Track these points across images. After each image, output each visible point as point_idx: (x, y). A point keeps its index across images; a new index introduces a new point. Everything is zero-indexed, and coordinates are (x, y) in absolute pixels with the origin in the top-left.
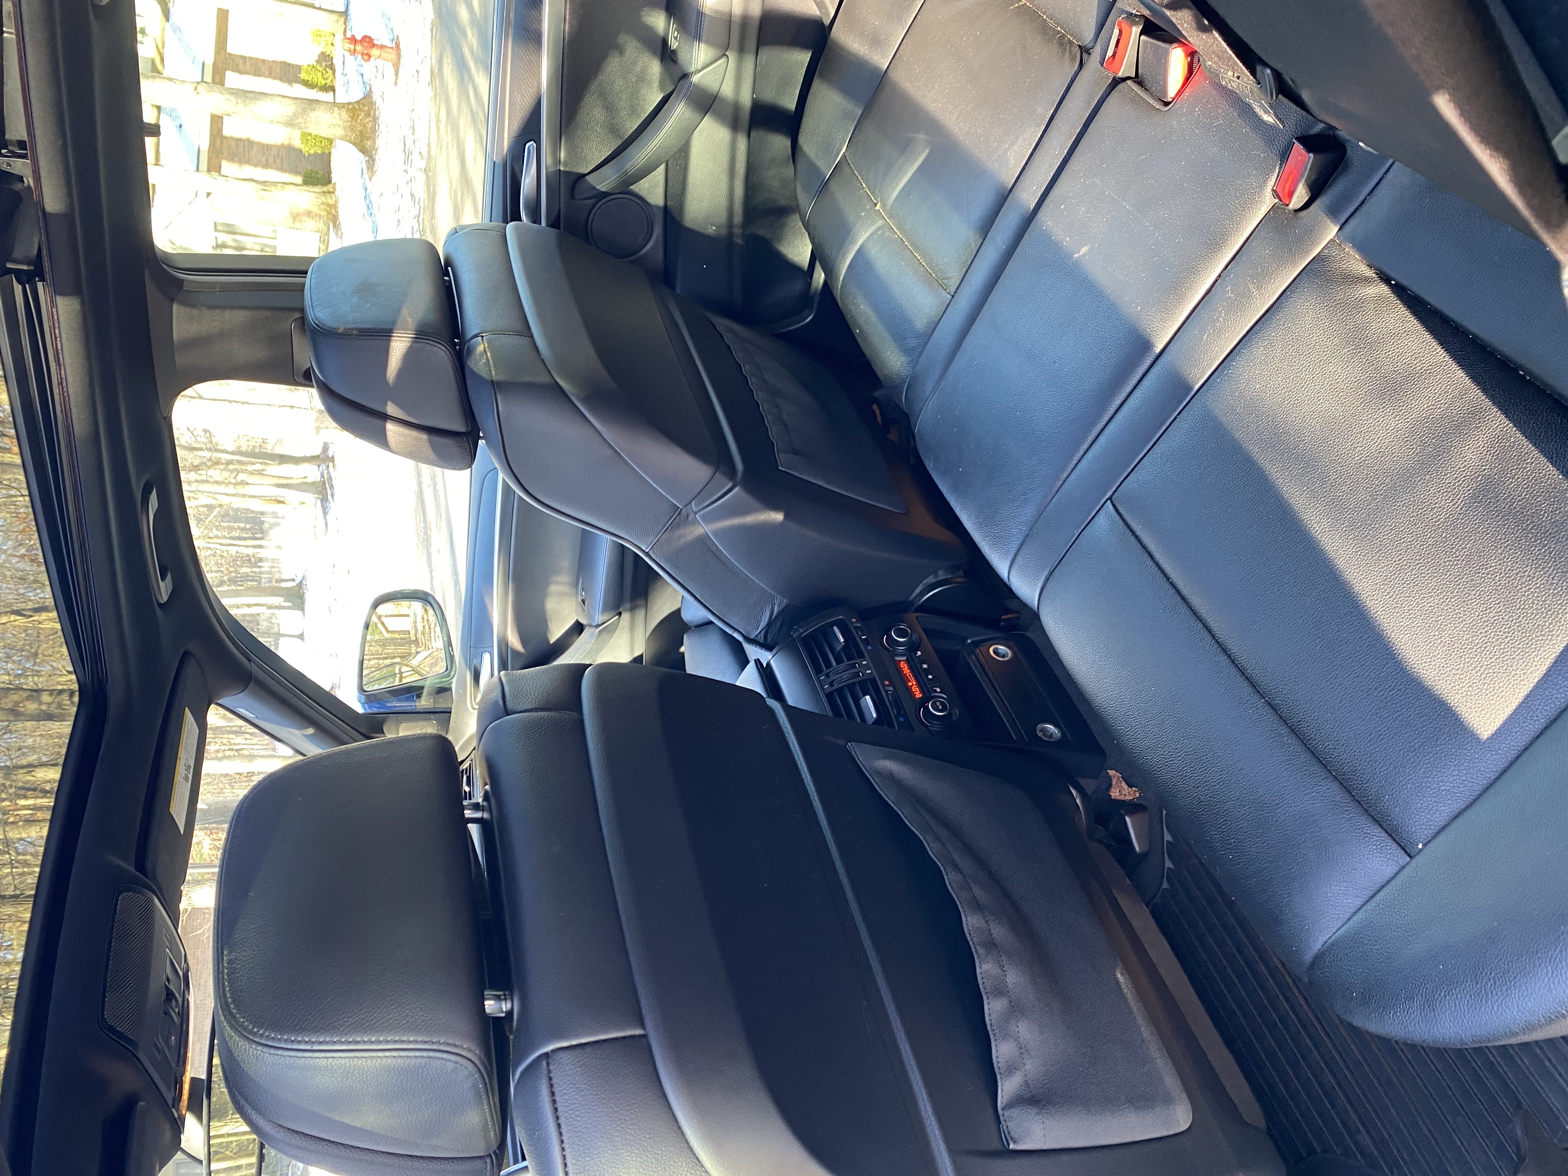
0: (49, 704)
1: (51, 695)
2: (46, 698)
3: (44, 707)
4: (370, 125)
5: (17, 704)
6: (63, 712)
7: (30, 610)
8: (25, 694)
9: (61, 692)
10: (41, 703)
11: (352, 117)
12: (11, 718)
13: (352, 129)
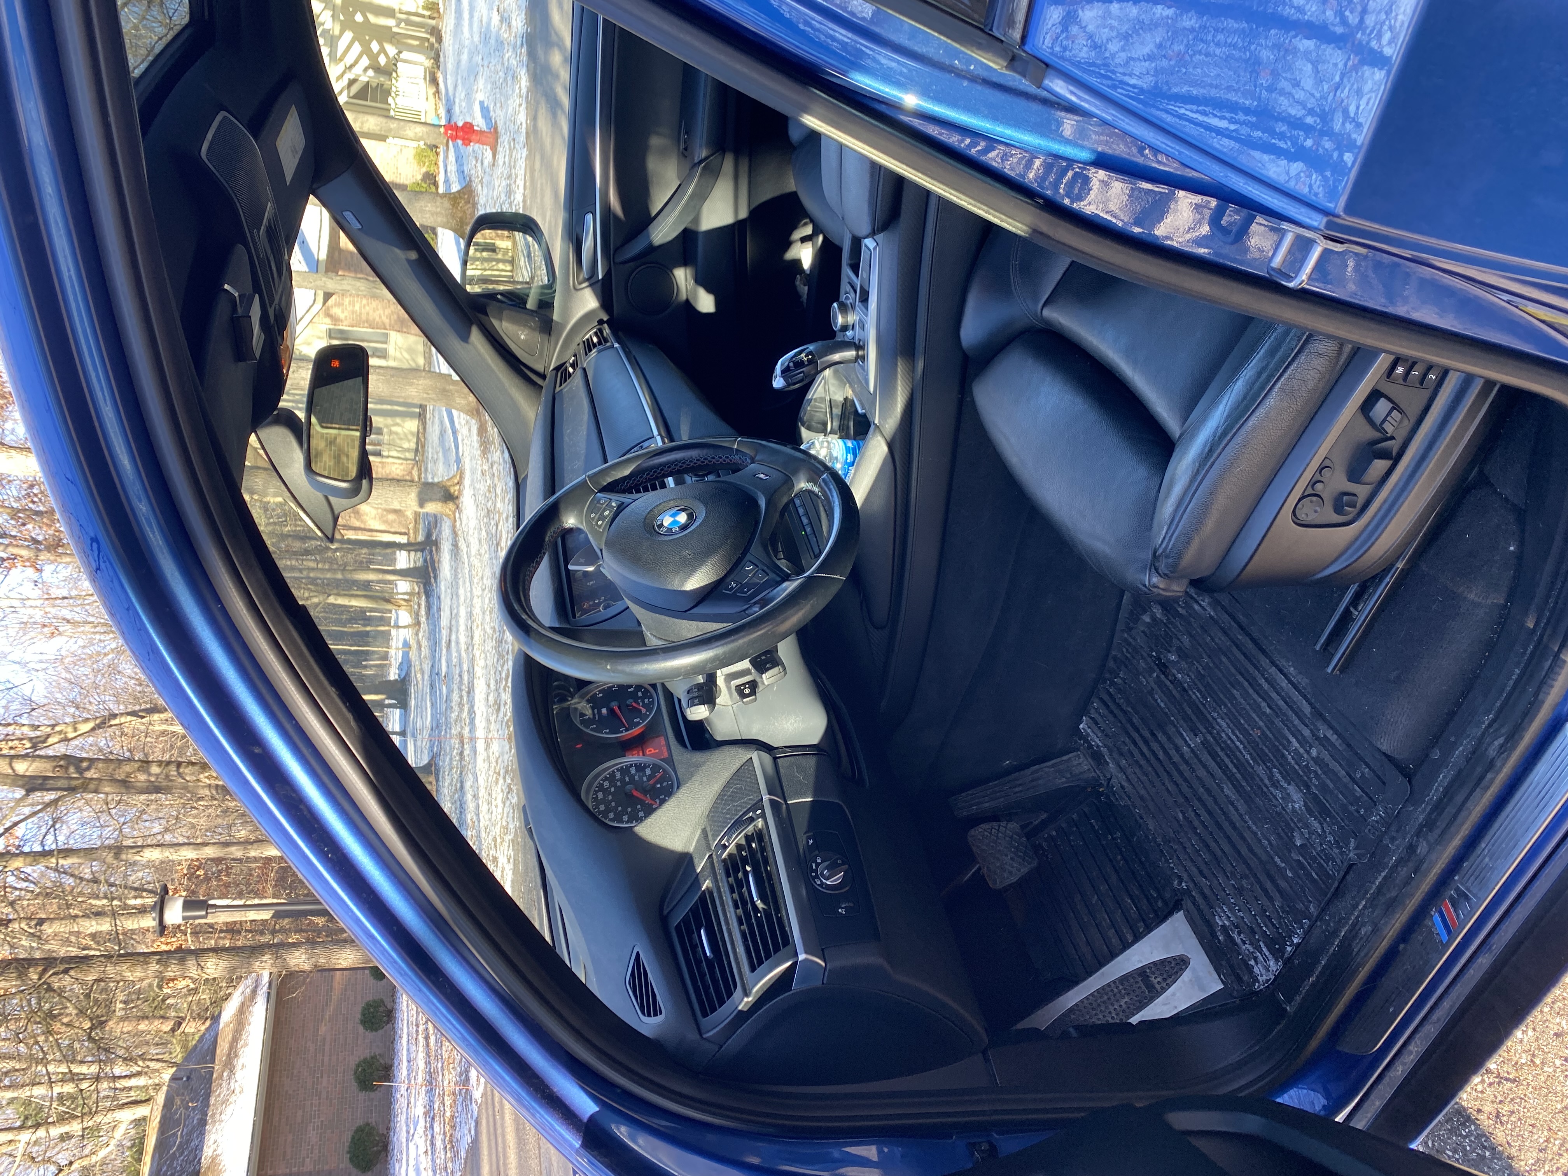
0: (157, 775)
1: (160, 766)
2: (155, 769)
3: (153, 779)
4: (470, 211)
5: (128, 775)
6: (170, 784)
7: (143, 710)
8: (137, 765)
9: (169, 763)
10: (150, 774)
11: (453, 205)
12: (124, 790)
13: (453, 216)
